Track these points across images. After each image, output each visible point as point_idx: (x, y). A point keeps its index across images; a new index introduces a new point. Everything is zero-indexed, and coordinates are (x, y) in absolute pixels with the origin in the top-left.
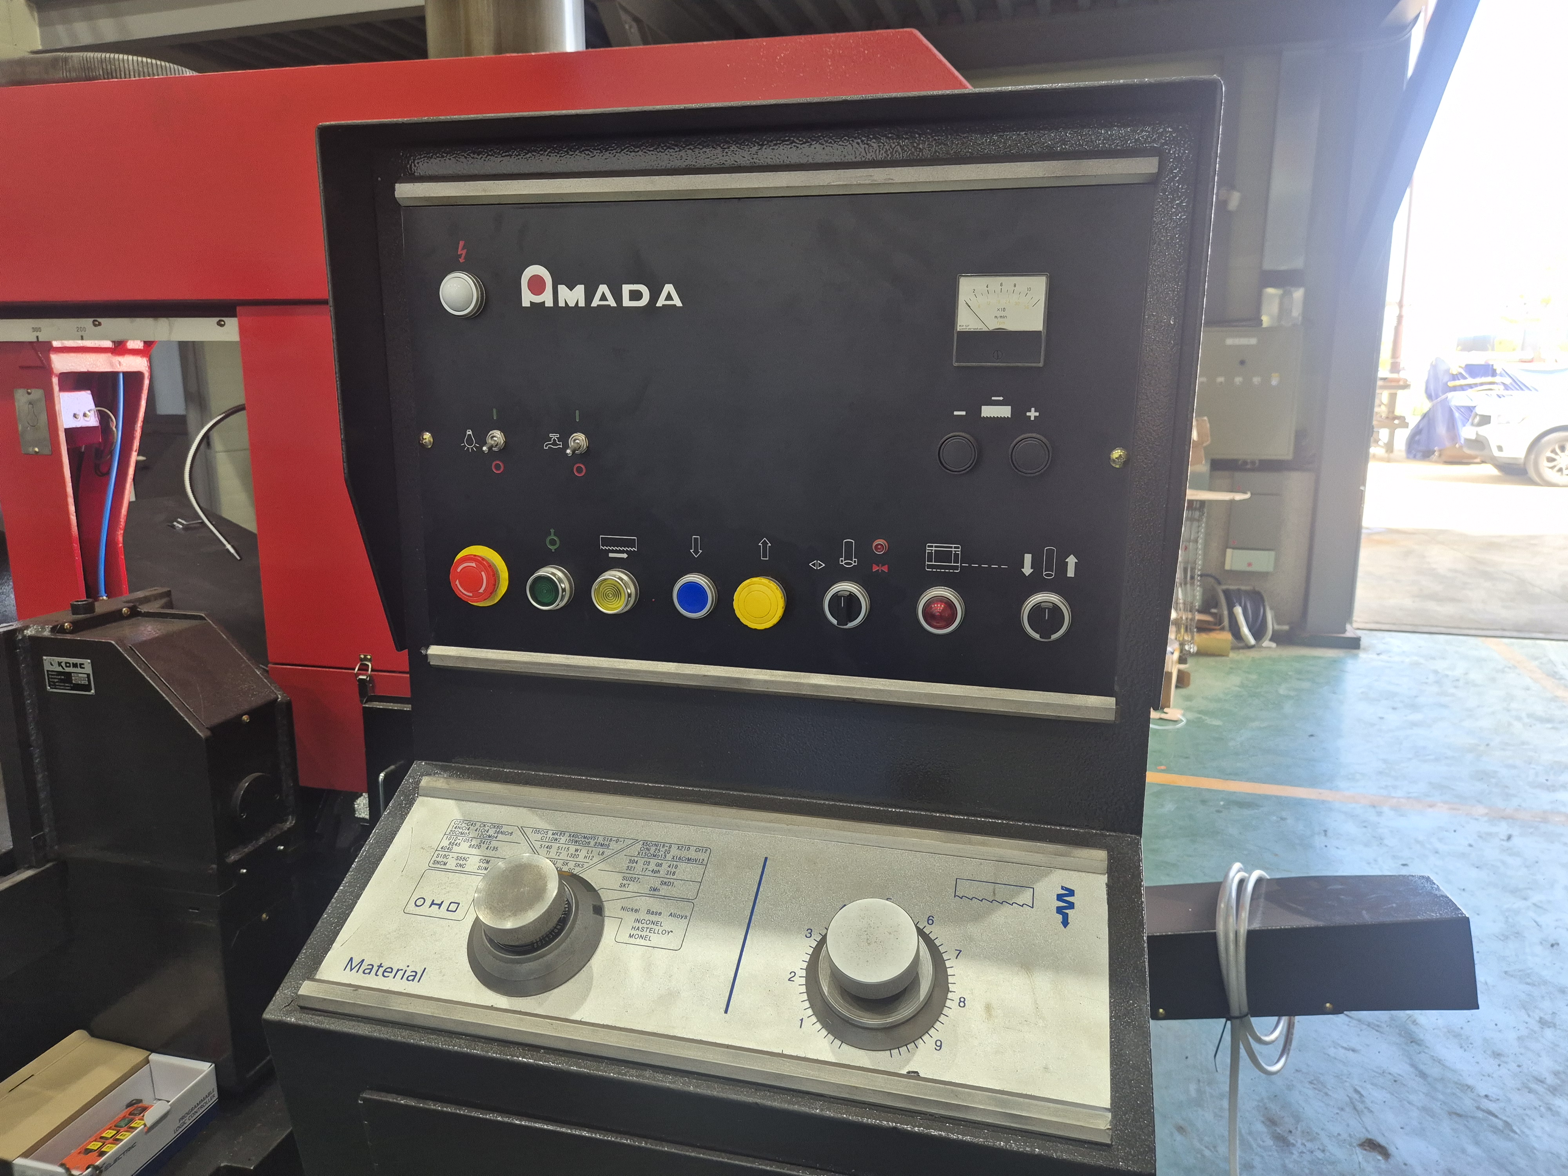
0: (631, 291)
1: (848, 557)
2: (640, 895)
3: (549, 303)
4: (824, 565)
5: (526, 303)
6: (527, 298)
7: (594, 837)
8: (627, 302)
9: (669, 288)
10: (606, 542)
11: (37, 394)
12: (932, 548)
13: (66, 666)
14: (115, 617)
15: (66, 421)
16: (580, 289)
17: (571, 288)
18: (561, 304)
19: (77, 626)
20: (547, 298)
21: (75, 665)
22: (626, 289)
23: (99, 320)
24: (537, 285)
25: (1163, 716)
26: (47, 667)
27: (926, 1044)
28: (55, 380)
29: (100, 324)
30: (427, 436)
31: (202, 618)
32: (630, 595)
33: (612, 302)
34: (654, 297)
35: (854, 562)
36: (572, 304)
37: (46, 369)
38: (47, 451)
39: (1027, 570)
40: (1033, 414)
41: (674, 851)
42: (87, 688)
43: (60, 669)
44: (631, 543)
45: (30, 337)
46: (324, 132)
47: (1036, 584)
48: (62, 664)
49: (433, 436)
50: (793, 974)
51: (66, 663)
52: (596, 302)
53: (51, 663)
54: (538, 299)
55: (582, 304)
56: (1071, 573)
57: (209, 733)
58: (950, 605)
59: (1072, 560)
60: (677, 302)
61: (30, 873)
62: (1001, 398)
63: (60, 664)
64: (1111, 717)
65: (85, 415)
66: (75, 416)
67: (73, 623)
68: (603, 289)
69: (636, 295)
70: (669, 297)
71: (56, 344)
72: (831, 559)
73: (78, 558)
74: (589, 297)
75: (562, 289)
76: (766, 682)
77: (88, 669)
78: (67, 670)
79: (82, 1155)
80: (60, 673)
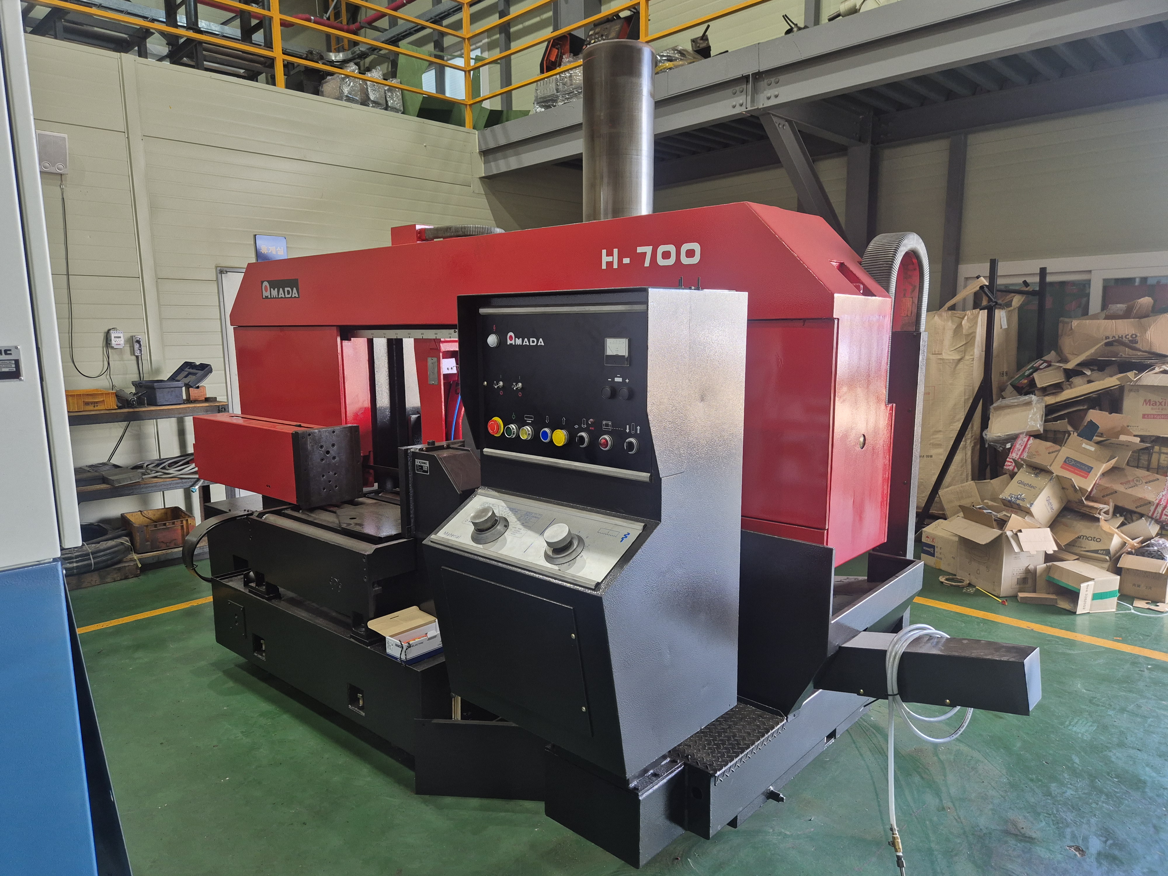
1: (584, 425)
2: (516, 521)
4: (577, 426)
5: (508, 344)
6: (509, 342)
7: (515, 509)
8: (531, 344)
9: (541, 340)
10: (527, 417)
11: (435, 359)
12: (604, 422)
13: (422, 463)
14: (441, 448)
15: (444, 371)
16: (521, 340)
17: (519, 339)
19: (428, 450)
20: (513, 342)
21: (424, 463)
22: (531, 339)
24: (511, 338)
26: (416, 463)
27: (566, 564)
28: (441, 354)
31: (469, 451)
32: (529, 434)
33: (528, 344)
34: (537, 342)
35: (585, 426)
36: (518, 344)
37: (438, 350)
38: (436, 383)
39: (628, 431)
40: (627, 381)
41: (533, 515)
42: (427, 472)
43: (420, 464)
44: (531, 418)
45: (433, 337)
47: (630, 435)
49: (487, 383)
50: (543, 545)
52: (524, 344)
53: (418, 462)
54: (511, 342)
55: (521, 344)
56: (638, 432)
57: (461, 492)
58: (607, 441)
59: (638, 428)
60: (543, 344)
61: (405, 540)
62: (619, 375)
63: (420, 462)
64: (648, 480)
65: (452, 368)
66: (448, 369)
67: (426, 448)
68: (526, 340)
69: (533, 342)
70: (541, 343)
71: (442, 340)
72: (580, 425)
73: (444, 428)
74: (523, 342)
75: (517, 339)
76: (563, 464)
77: (428, 465)
78: (422, 465)
80: (420, 466)
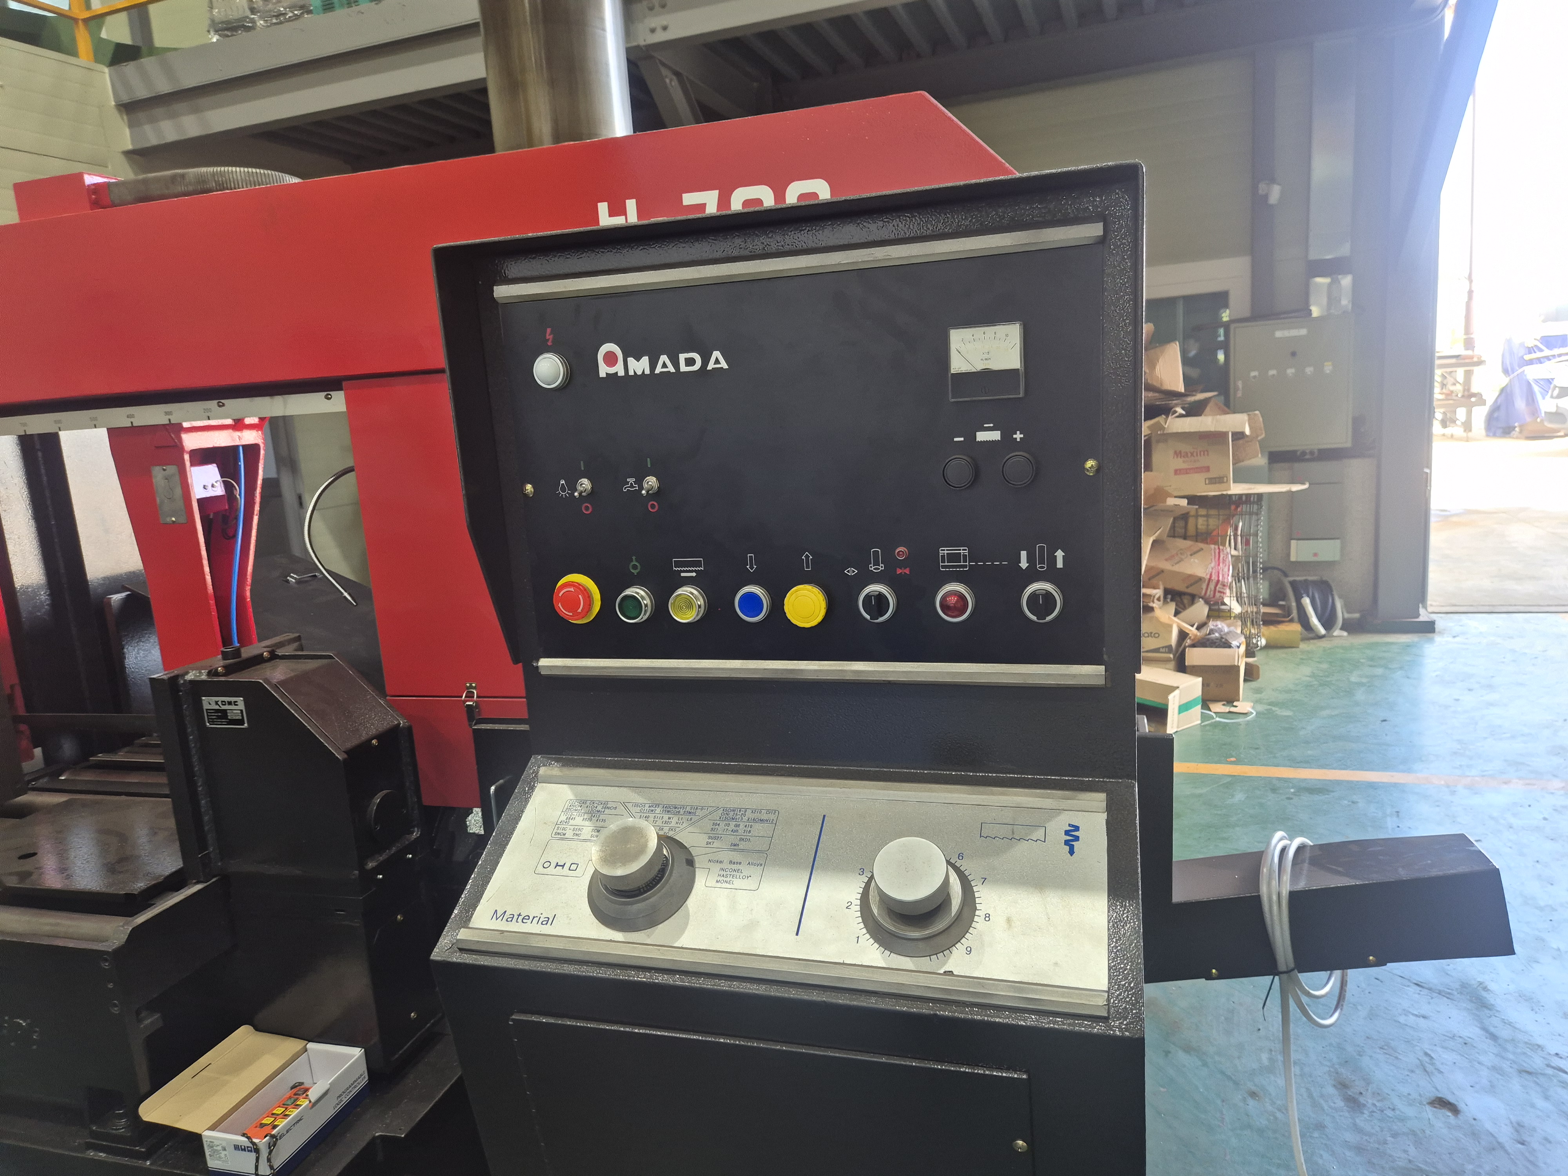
0: (686, 359)
1: (876, 563)
2: (721, 850)
3: (621, 373)
4: (857, 571)
5: (602, 374)
6: (604, 370)
7: (683, 807)
8: (683, 368)
9: (716, 354)
10: (678, 564)
11: (172, 469)
12: (944, 551)
13: (223, 705)
14: (257, 660)
15: (198, 492)
16: (645, 360)
17: (638, 360)
18: (631, 373)
19: (229, 670)
20: (619, 369)
21: (230, 703)
22: (682, 357)
23: (223, 401)
24: (611, 359)
25: (1233, 709)
26: (206, 706)
27: (959, 950)
28: (187, 457)
29: (223, 405)
30: (529, 487)
31: (330, 657)
32: (700, 606)
33: (671, 369)
34: (705, 362)
35: (881, 567)
36: (639, 373)
37: (179, 447)
38: (183, 520)
39: (1024, 564)
40: (1018, 436)
41: (749, 814)
42: (241, 722)
43: (217, 707)
44: (698, 564)
45: (163, 420)
46: (440, 254)
47: (1033, 575)
48: (219, 703)
49: (534, 487)
50: (850, 904)
51: (222, 702)
52: (659, 370)
53: (209, 703)
54: (612, 370)
55: (647, 372)
56: (1060, 564)
57: (346, 756)
58: (962, 597)
59: (1060, 554)
60: (724, 365)
61: (199, 887)
62: (992, 425)
63: (217, 703)
64: (1101, 682)
65: (213, 486)
66: (205, 487)
67: (224, 667)
68: (664, 358)
69: (690, 362)
70: (717, 361)
71: (186, 425)
72: (862, 566)
73: (214, 614)
74: (653, 366)
75: (631, 360)
76: (816, 671)
77: (241, 705)
78: (223, 707)
79: (258, 1129)
80: (217, 711)
